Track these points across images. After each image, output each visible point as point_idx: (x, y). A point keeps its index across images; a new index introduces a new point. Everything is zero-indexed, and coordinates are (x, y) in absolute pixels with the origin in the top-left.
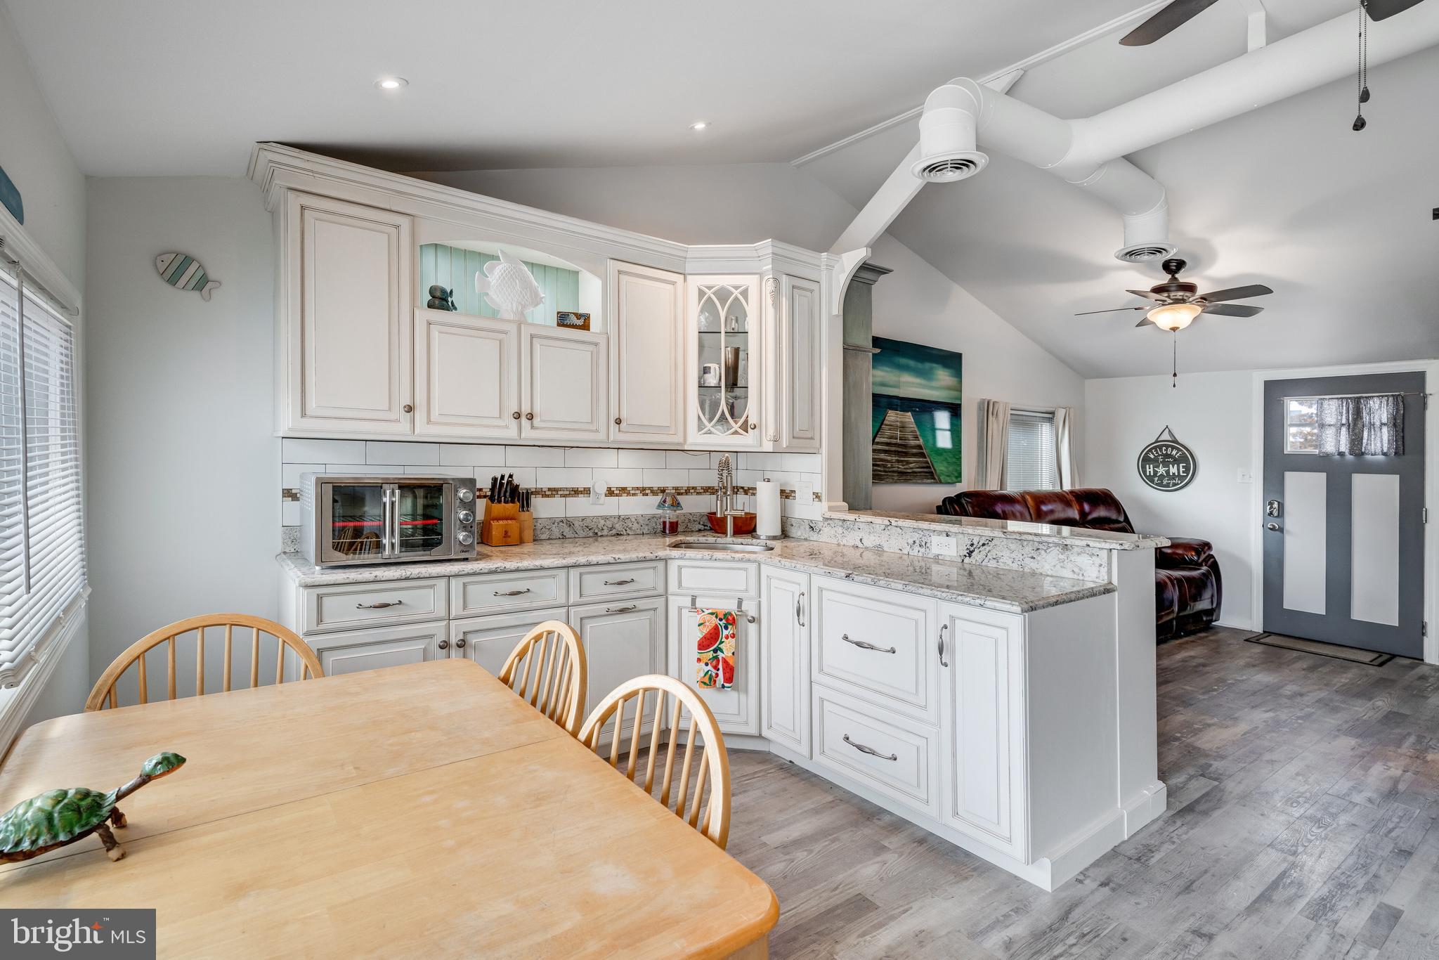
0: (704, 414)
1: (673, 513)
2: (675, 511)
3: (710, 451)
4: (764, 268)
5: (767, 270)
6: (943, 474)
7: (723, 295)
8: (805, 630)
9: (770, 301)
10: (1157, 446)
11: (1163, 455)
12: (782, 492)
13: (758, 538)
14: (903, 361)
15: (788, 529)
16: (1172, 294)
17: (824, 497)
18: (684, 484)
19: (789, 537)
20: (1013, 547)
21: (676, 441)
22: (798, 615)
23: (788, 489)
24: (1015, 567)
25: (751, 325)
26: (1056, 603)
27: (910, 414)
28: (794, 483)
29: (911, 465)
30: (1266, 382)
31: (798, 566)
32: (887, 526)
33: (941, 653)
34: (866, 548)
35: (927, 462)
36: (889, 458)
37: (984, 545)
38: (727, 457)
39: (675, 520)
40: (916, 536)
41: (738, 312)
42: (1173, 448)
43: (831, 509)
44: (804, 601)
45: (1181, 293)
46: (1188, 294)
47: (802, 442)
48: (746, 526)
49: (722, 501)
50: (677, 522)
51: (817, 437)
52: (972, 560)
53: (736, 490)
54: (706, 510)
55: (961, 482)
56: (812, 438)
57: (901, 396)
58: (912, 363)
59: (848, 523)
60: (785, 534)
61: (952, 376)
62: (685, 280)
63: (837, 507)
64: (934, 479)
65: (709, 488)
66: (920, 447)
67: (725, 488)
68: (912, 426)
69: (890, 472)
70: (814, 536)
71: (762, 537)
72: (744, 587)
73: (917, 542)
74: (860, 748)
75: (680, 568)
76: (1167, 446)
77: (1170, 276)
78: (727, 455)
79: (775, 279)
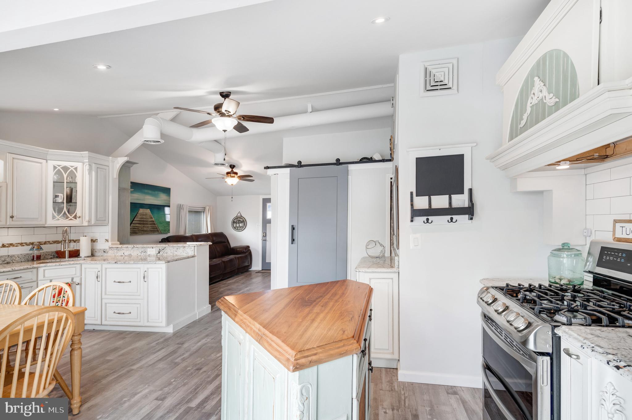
0: (55, 213)
1: (38, 252)
2: (39, 251)
3: (57, 227)
4: (85, 161)
5: (86, 162)
6: (162, 230)
7: (65, 169)
8: (100, 283)
9: (87, 173)
10: (237, 218)
11: (238, 220)
12: (92, 240)
13: (81, 257)
14: (146, 191)
15: (94, 253)
16: (231, 175)
17: (109, 241)
18: (43, 240)
19: (94, 256)
20: (171, 249)
21: (41, 223)
22: (97, 278)
23: (94, 239)
24: (171, 254)
25: (79, 180)
26: (176, 260)
27: (149, 210)
28: (96, 236)
29: (149, 228)
30: (263, 199)
31: (97, 263)
32: (133, 247)
33: (144, 278)
34: (125, 256)
35: (156, 226)
36: (140, 226)
37: (163, 249)
38: (67, 228)
39: (39, 255)
40: (143, 250)
41: (72, 175)
42: (241, 218)
43: (112, 244)
44: (100, 274)
45: (234, 175)
46: (235, 175)
47: (101, 222)
48: (75, 254)
49: (64, 245)
50: (40, 256)
51: (107, 220)
52: (160, 254)
53: (70, 241)
54: (55, 250)
55: (169, 233)
56: (105, 220)
57: (145, 203)
58: (150, 192)
59: (119, 248)
60: (93, 255)
61: (167, 196)
62: (47, 162)
63: (116, 243)
64: (159, 232)
65: (56, 241)
66: (153, 221)
67: (65, 241)
68: (150, 214)
69: (140, 231)
70: (106, 254)
71: (82, 257)
72: (74, 273)
73: (143, 251)
74: (119, 313)
75: (44, 270)
76: (239, 218)
77: (231, 169)
78: (66, 228)
79: (90, 165)
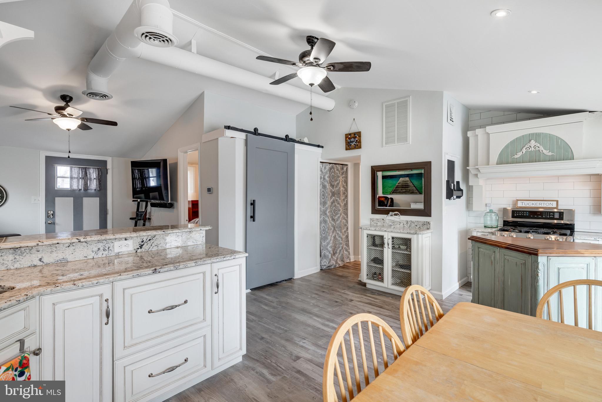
30: (46, 157)
34: (47, 265)
37: (150, 240)
52: (143, 249)
72: (23, 327)
73: (101, 248)
77: (65, 103)
